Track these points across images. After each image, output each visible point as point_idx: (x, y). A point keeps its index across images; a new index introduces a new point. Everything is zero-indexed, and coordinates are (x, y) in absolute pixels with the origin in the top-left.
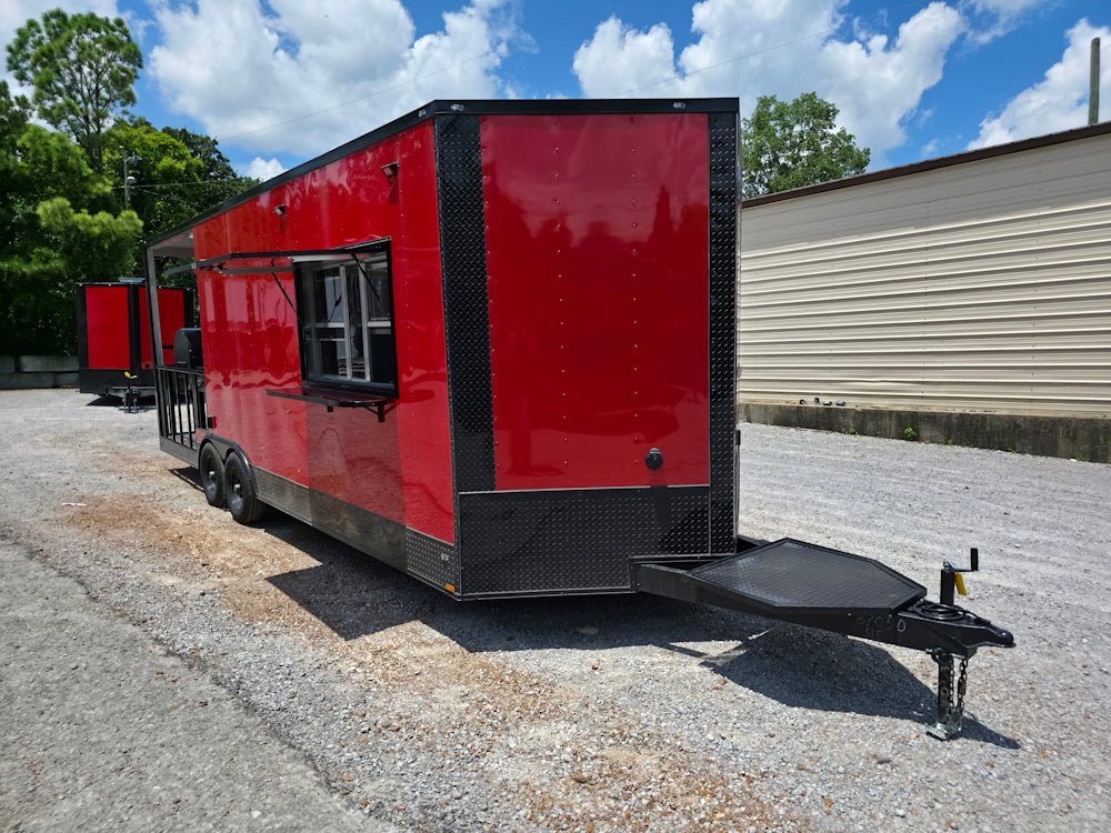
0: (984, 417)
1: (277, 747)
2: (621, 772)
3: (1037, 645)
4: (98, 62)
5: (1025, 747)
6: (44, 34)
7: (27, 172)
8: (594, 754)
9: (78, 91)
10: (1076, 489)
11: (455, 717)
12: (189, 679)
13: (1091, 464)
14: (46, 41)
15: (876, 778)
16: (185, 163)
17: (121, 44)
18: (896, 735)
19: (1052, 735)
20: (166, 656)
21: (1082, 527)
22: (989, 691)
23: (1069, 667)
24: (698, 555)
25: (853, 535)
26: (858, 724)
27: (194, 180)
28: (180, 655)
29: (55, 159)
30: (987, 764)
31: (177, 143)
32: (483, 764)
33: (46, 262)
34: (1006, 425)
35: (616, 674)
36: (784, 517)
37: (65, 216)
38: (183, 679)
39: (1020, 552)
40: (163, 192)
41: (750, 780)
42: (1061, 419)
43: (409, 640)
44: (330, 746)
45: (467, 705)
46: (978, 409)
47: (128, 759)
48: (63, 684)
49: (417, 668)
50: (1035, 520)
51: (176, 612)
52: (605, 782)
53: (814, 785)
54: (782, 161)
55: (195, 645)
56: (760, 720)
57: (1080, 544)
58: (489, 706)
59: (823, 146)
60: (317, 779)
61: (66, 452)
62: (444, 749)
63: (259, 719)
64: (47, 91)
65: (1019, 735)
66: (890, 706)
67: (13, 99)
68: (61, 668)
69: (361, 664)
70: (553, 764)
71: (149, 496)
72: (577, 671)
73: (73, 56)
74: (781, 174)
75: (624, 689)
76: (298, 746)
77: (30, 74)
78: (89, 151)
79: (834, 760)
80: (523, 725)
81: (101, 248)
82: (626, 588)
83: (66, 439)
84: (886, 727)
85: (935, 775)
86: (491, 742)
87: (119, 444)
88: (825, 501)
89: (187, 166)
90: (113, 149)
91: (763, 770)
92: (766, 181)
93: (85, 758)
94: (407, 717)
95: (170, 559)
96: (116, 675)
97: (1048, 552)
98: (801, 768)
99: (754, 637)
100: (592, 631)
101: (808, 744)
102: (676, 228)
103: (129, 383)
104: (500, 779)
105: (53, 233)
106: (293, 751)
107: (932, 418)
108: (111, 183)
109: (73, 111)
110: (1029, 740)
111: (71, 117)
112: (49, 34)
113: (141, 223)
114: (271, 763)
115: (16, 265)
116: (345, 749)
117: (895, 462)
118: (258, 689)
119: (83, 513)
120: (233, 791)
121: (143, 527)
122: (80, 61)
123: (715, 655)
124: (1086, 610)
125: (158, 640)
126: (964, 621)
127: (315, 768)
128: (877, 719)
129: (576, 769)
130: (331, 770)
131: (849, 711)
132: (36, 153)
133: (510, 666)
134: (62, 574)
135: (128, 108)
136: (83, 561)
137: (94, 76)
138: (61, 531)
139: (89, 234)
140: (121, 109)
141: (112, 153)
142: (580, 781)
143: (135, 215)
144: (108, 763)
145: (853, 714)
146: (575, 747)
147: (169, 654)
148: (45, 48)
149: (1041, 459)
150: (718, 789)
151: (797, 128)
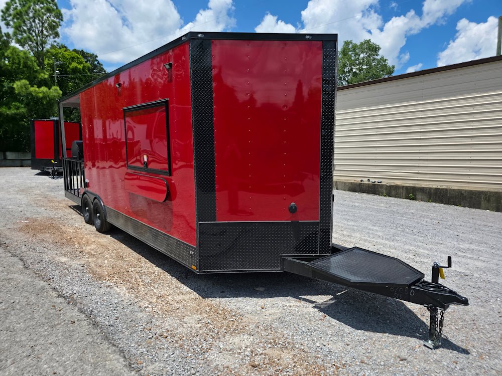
0: (446, 190)
1: (107, 346)
2: (274, 362)
3: (475, 301)
4: (42, 18)
5: (472, 354)
6: (18, 4)
7: (10, 68)
8: (261, 352)
9: (33, 31)
10: (490, 224)
11: (194, 331)
12: (67, 310)
13: (496, 213)
14: (19, 8)
15: (400, 368)
16: (82, 65)
17: (53, 10)
18: (409, 346)
19: (486, 347)
20: (58, 297)
21: (494, 243)
22: (453, 324)
23: (492, 313)
24: (313, 255)
25: (386, 244)
26: (390, 340)
27: (87, 73)
28: (64, 297)
29: (22, 62)
30: (454, 362)
31: (79, 56)
32: (207, 356)
33: (17, 109)
34: (457, 194)
35: (273, 311)
36: (353, 235)
37: (27, 89)
38: (65, 309)
39: (465, 254)
40: (72, 78)
41: (337, 368)
42: (483, 191)
43: (174, 292)
44: (133, 345)
45: (200, 325)
46: (444, 186)
47: (33, 350)
48: (6, 311)
49: (177, 305)
50: (472, 239)
51: (65, 275)
52: (266, 367)
53: (369, 371)
54: (354, 70)
55: (72, 292)
56: (342, 336)
57: (493, 251)
58: (211, 326)
59: (373, 64)
60: (125, 363)
61: (22, 196)
62: (188, 348)
63: (99, 331)
64: (19, 30)
65: (469, 348)
66: (405, 331)
67: (3, 34)
68: (7, 302)
69: (151, 303)
70: (241, 357)
71: (58, 218)
72: (254, 309)
73: (31, 15)
74: (353, 76)
75: (276, 319)
76: (117, 345)
77: (11, 23)
78: (38, 59)
79: (378, 358)
80: (227, 336)
81: (42, 103)
82: (278, 269)
83: (23, 191)
84: (404, 341)
85: (429, 367)
86: (211, 345)
87: (47, 193)
88: (372, 228)
89: (83, 67)
90: (49, 58)
91: (344, 363)
92: (347, 79)
93: (12, 349)
94: (171, 331)
95: (65, 248)
96: (33, 307)
97: (478, 255)
98: (362, 362)
99: (339, 294)
100: (262, 289)
101: (365, 349)
102: (305, 100)
103: (53, 165)
104: (215, 364)
105: (21, 96)
106: (114, 348)
107: (422, 190)
108: (48, 73)
109: (31, 40)
110: (474, 350)
111: (30, 43)
112: (20, 4)
113: (61, 92)
114: (102, 354)
115: (4, 110)
116: (140, 347)
117: (405, 210)
118: (100, 315)
119: (27, 226)
120: (83, 369)
121: (54, 233)
122: (34, 17)
123: (320, 303)
124: (498, 284)
125: (55, 289)
126: (444, 291)
127: (124, 357)
128: (399, 337)
129: (252, 360)
130: (132, 358)
131: (385, 333)
132: (14, 59)
133: (222, 306)
134: (13, 255)
135: (56, 39)
136: (24, 249)
137: (41, 24)
138: (15, 234)
139: (37, 97)
140: (53, 40)
141: (49, 60)
142: (254, 366)
143: (58, 88)
144: (23, 352)
145: (387, 334)
146: (252, 348)
147: (59, 296)
148: (18, 11)
149: (473, 210)
150: (321, 372)
151: (362, 55)
